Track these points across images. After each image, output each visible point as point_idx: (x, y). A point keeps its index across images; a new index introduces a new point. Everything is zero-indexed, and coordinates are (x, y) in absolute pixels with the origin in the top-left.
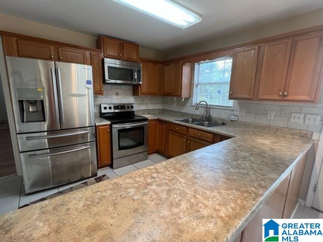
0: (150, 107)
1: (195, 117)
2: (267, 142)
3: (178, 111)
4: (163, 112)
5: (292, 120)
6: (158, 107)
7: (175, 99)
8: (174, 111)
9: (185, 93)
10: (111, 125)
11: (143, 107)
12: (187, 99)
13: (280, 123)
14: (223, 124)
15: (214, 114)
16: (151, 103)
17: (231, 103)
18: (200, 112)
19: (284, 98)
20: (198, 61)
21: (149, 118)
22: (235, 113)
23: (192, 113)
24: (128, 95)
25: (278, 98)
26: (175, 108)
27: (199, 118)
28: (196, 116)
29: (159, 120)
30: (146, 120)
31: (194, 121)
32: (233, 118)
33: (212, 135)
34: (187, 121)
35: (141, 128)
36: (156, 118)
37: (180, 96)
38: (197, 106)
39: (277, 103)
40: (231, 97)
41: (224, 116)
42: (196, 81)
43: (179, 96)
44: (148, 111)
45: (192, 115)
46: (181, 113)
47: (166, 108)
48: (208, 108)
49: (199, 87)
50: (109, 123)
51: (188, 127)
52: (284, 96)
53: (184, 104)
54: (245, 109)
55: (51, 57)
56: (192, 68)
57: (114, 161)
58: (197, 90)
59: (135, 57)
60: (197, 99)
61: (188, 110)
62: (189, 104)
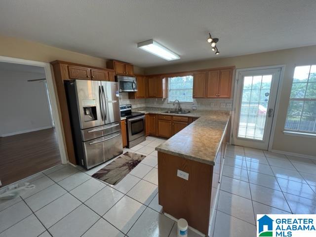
0: (139, 106)
2: (215, 117)
3: (158, 107)
5: (221, 106)
6: (143, 105)
7: (157, 99)
8: (155, 108)
9: (164, 97)
11: (136, 106)
12: (165, 99)
13: (216, 109)
14: (189, 112)
15: (183, 107)
16: (140, 104)
17: (194, 100)
18: (175, 107)
19: (218, 97)
20: (170, 77)
22: (195, 105)
23: (168, 108)
24: (126, 98)
25: (216, 97)
26: (155, 105)
27: (174, 110)
28: (172, 109)
31: (171, 112)
32: (194, 108)
34: (167, 112)
36: (148, 113)
38: (174, 103)
39: (215, 99)
40: (194, 97)
41: (189, 107)
42: (169, 88)
43: (161, 98)
45: (169, 109)
47: (148, 106)
48: (179, 103)
49: (171, 91)
50: (126, 118)
51: (172, 116)
52: (218, 96)
53: (163, 103)
54: (200, 103)
55: (88, 77)
56: (167, 81)
57: (130, 143)
58: (170, 94)
59: (132, 74)
60: (171, 99)
61: (165, 106)
62: (166, 102)
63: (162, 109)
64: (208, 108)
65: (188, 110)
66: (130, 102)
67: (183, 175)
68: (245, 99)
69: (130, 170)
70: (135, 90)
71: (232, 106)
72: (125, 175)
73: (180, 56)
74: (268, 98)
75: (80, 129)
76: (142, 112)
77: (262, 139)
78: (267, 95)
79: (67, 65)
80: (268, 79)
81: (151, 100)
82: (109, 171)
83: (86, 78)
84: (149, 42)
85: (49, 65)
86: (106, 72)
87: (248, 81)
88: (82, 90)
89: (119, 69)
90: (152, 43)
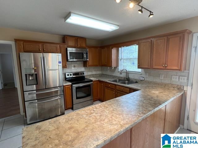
0: (94, 73)
1: (120, 78)
3: (110, 75)
4: (102, 75)
6: (99, 72)
7: (109, 68)
8: (108, 75)
9: (114, 65)
10: (72, 85)
11: (90, 73)
12: (115, 68)
13: (167, 81)
14: (136, 82)
15: (131, 76)
17: (140, 70)
18: (123, 75)
19: (165, 68)
21: (93, 80)
22: (143, 76)
24: (81, 67)
25: (163, 68)
26: (109, 73)
27: (123, 79)
29: (99, 81)
30: (92, 81)
31: (120, 80)
32: (142, 79)
33: (129, 89)
34: (116, 81)
35: (89, 86)
36: (98, 80)
38: (121, 72)
40: (139, 67)
41: (137, 77)
42: (120, 57)
43: (110, 66)
44: (93, 76)
45: (119, 77)
46: (112, 76)
47: (104, 73)
48: (127, 73)
49: (122, 60)
50: (70, 84)
51: (115, 85)
52: (166, 67)
53: (114, 71)
54: (148, 74)
55: (39, 50)
56: (118, 51)
57: (74, 106)
58: (120, 63)
59: (84, 46)
60: (120, 68)
61: (116, 74)
62: (116, 70)
64: (157, 80)
65: (135, 80)
66: (85, 69)
71: (188, 79)
81: (105, 68)
86: (58, 46)
89: (71, 43)
90: (70, 16)
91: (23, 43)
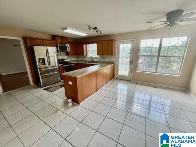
0: (73, 59)
4: (78, 61)
6: (75, 59)
7: (82, 56)
8: (81, 60)
9: (85, 54)
10: (63, 66)
11: (70, 60)
12: (86, 56)
14: (97, 62)
15: (94, 60)
16: (73, 58)
17: (98, 56)
18: (90, 60)
20: (88, 44)
24: (65, 55)
26: (82, 59)
29: (77, 63)
32: (99, 60)
37: (83, 55)
38: (89, 58)
40: (98, 55)
41: (97, 60)
42: (88, 50)
45: (88, 61)
47: (79, 59)
48: (92, 58)
49: (89, 52)
50: (62, 65)
51: (87, 64)
52: (108, 54)
54: (102, 58)
55: (41, 44)
56: (86, 46)
58: (88, 53)
59: (66, 42)
60: (89, 56)
61: (86, 59)
62: (86, 57)
63: (85, 61)
64: (105, 60)
65: (97, 61)
66: (67, 57)
67: (70, 83)
68: (121, 55)
69: (61, 87)
70: (69, 51)
71: (115, 59)
72: (58, 89)
73: (87, 34)
74: (130, 55)
75: (37, 69)
76: (73, 62)
77: (128, 75)
78: (129, 53)
79: (30, 39)
80: (129, 45)
81: (79, 56)
82: (51, 88)
83: (40, 45)
84: (66, 29)
85: (22, 39)
86: (51, 42)
87: (122, 46)
88: (37, 50)
89: (59, 40)
90: (67, 29)
91: (30, 40)
